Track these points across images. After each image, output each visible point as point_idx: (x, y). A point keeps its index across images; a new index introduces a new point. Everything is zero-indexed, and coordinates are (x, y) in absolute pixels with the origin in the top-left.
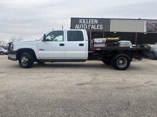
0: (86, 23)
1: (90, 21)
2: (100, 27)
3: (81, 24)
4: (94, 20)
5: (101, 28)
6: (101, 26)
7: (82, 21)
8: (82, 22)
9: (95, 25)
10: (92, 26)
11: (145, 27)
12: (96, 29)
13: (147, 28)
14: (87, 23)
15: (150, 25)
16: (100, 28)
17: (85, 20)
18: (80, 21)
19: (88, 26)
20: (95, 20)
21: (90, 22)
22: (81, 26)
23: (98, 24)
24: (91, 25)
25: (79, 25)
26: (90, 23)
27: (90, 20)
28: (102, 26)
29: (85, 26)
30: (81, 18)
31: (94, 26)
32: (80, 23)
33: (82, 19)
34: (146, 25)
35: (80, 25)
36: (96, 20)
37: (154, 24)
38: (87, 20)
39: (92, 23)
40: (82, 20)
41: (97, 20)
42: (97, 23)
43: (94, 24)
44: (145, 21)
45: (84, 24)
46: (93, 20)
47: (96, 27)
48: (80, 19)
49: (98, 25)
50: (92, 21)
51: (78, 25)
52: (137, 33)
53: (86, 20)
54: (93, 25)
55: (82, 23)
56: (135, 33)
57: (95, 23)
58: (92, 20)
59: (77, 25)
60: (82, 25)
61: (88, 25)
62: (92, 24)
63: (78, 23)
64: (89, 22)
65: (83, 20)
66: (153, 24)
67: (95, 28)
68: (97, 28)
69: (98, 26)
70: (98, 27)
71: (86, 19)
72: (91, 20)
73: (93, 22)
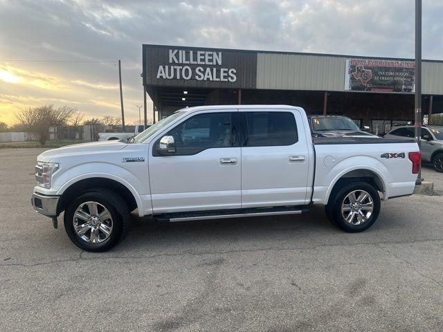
0: (188, 62)
1: (199, 57)
2: (229, 76)
3: (174, 63)
4: (211, 53)
5: (232, 78)
6: (232, 72)
7: (177, 55)
8: (178, 59)
9: (215, 69)
10: (205, 70)
11: (348, 77)
12: (218, 80)
13: (352, 79)
14: (192, 62)
15: (358, 70)
16: (230, 79)
17: (184, 52)
18: (172, 55)
19: (193, 70)
20: (215, 54)
21: (202, 60)
22: (175, 70)
23: (222, 66)
24: (202, 70)
25: (167, 67)
26: (199, 62)
27: (199, 53)
28: (235, 71)
29: (187, 70)
30: (173, 48)
31: (212, 71)
32: (171, 61)
33: (176, 51)
34: (351, 72)
35: (172, 67)
36: (218, 54)
37: (370, 68)
38: (191, 52)
39: (207, 63)
40: (178, 52)
41: (220, 54)
42: (220, 63)
43: (211, 67)
44: (348, 61)
45: (183, 65)
46: (209, 55)
47: (218, 76)
48: (171, 51)
49: (222, 70)
50: (207, 58)
51: (164, 68)
52: (328, 92)
53: (187, 54)
54: (208, 70)
55: (176, 62)
56: (322, 93)
57: (215, 63)
58: (207, 53)
59: (161, 68)
60: (178, 68)
61: (194, 67)
62: (205, 67)
63: (165, 62)
64: (199, 60)
65: (180, 52)
66: (367, 68)
67: (215, 79)
68: (222, 79)
69: (224, 72)
70: (222, 74)
71: (187, 49)
72: (204, 55)
73: (210, 60)
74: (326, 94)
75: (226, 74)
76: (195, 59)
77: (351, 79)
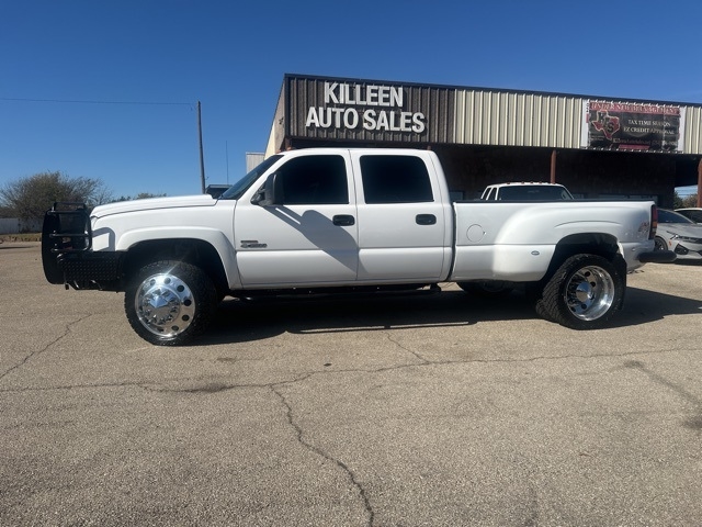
0: (353, 102)
1: (369, 95)
2: (412, 124)
3: (331, 103)
4: (388, 88)
6: (418, 118)
7: (337, 91)
8: (337, 97)
9: (392, 114)
10: (378, 114)
11: (586, 128)
12: (397, 129)
13: (592, 128)
14: (359, 102)
15: (601, 118)
16: (414, 128)
17: (347, 86)
18: (328, 91)
19: (361, 114)
20: (393, 89)
21: (374, 99)
22: (334, 114)
23: (404, 108)
24: (374, 114)
25: (321, 109)
26: (369, 102)
27: (369, 88)
28: (422, 117)
29: (351, 115)
31: (388, 116)
32: (327, 100)
33: (335, 85)
34: (590, 119)
35: (329, 110)
36: (397, 91)
37: (617, 114)
38: (358, 87)
39: (381, 103)
40: (338, 87)
41: (401, 89)
42: (400, 104)
43: (388, 110)
44: (586, 103)
45: (345, 106)
46: (385, 92)
47: (397, 124)
48: (327, 85)
49: (403, 114)
50: (381, 96)
51: (317, 110)
53: (352, 89)
54: (383, 114)
55: (335, 101)
56: (549, 150)
57: (393, 105)
58: (382, 88)
59: (312, 110)
60: (338, 111)
61: (361, 110)
62: (378, 109)
63: (320, 102)
64: (369, 99)
65: (342, 86)
66: (611, 114)
67: (393, 128)
68: (403, 127)
69: (407, 117)
70: (403, 121)
71: (351, 82)
72: (376, 91)
73: (386, 100)
74: (554, 153)
75: (409, 121)
76: (363, 97)
77: (590, 130)
